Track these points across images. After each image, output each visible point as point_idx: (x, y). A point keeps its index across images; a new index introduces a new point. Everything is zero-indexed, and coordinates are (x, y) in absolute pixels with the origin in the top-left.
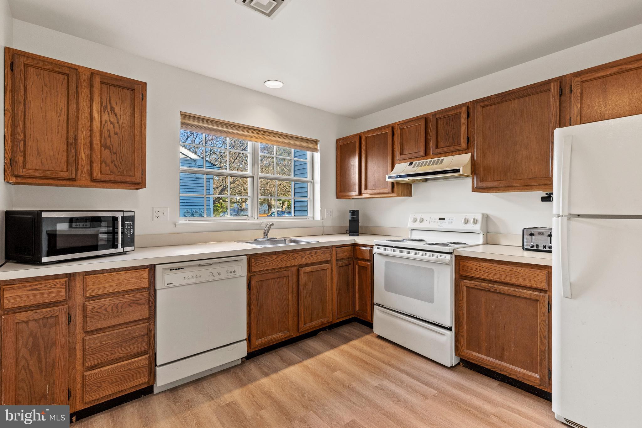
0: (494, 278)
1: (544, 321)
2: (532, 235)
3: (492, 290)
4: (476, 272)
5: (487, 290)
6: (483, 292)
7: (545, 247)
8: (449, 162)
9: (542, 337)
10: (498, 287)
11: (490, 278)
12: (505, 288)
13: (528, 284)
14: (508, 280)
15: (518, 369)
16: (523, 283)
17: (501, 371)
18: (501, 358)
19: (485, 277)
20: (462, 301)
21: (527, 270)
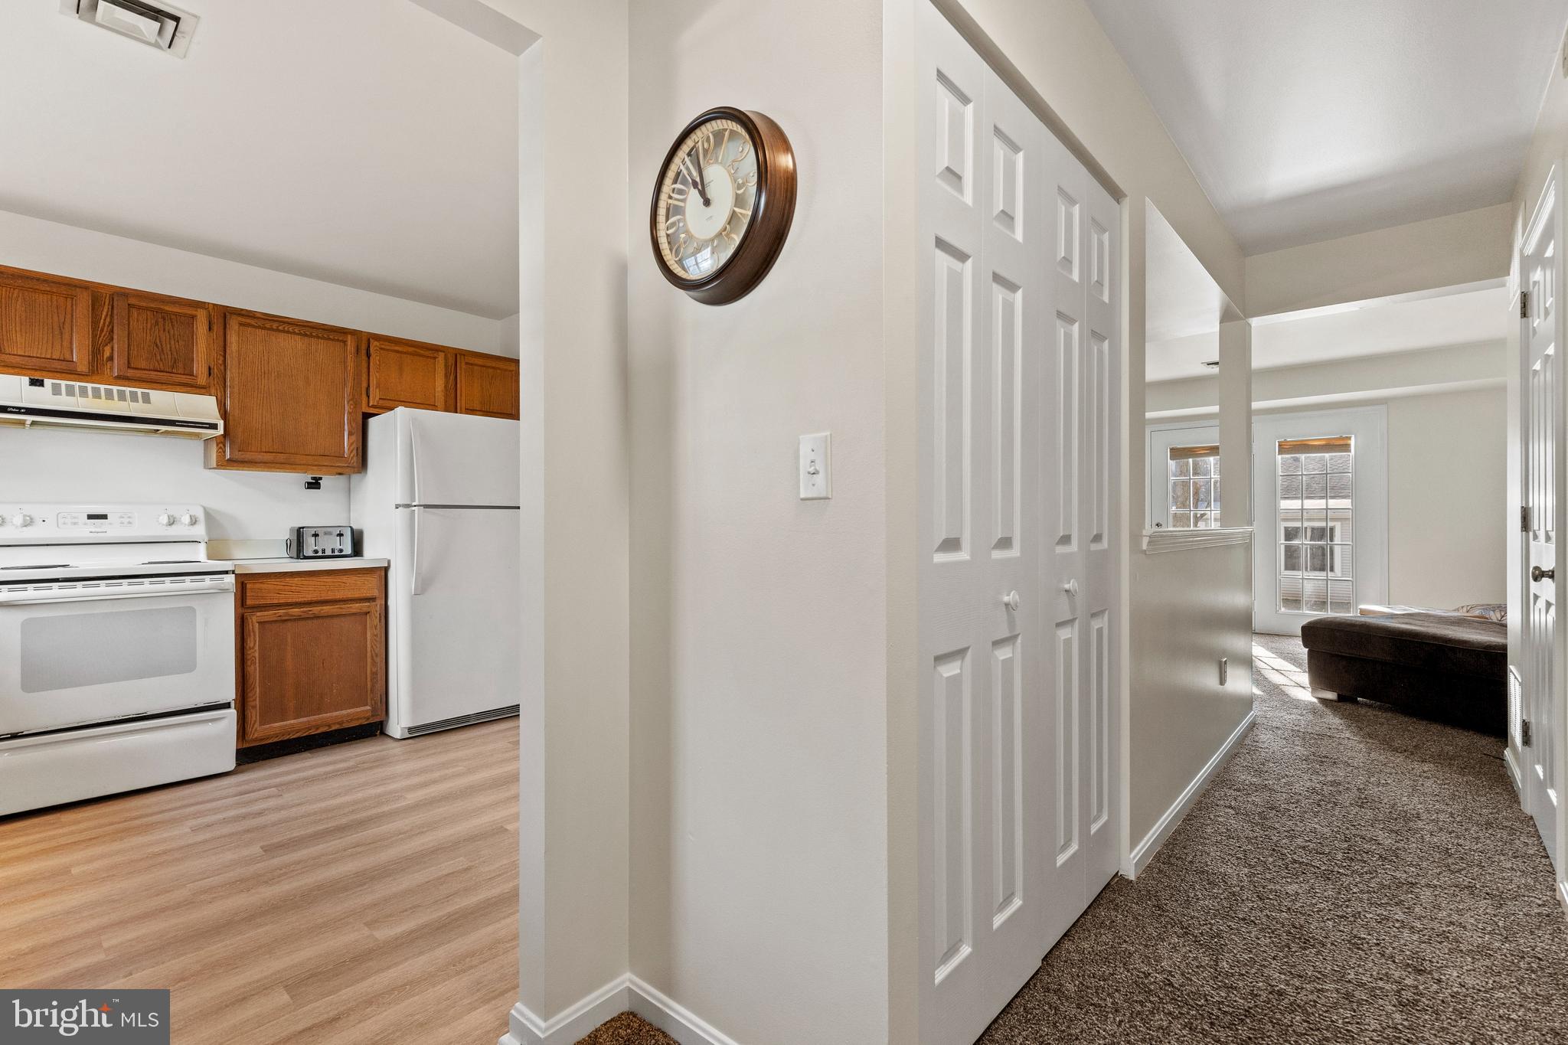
0: (309, 597)
1: (376, 636)
2: (316, 535)
3: (307, 616)
4: (278, 595)
5: (300, 619)
6: (289, 624)
7: (333, 551)
8: (164, 402)
9: (374, 655)
10: (316, 610)
11: (303, 600)
12: (327, 609)
13: (357, 595)
14: (330, 596)
15: (344, 712)
16: (350, 595)
17: (317, 729)
18: (319, 711)
19: (294, 600)
20: (253, 648)
21: (354, 578)
